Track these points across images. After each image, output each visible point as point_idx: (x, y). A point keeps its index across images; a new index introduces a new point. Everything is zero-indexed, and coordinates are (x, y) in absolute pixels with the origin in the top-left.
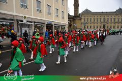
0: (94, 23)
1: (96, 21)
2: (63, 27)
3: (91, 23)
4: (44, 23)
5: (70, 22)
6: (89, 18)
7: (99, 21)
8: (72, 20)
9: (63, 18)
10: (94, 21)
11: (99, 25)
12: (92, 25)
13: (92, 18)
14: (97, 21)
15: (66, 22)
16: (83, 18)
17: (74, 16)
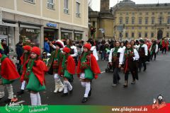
0: (140, 27)
1: (143, 23)
2: (79, 34)
3: (133, 27)
4: (40, 26)
5: (91, 24)
6: (130, 16)
7: (150, 23)
8: (95, 20)
9: (78, 15)
10: (140, 22)
11: (150, 30)
12: (136, 31)
13: (137, 16)
14: (146, 22)
15: (83, 24)
16: (118, 16)
17: (100, 13)
